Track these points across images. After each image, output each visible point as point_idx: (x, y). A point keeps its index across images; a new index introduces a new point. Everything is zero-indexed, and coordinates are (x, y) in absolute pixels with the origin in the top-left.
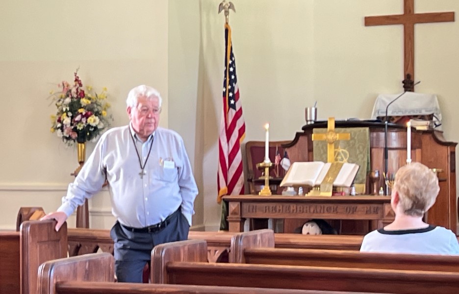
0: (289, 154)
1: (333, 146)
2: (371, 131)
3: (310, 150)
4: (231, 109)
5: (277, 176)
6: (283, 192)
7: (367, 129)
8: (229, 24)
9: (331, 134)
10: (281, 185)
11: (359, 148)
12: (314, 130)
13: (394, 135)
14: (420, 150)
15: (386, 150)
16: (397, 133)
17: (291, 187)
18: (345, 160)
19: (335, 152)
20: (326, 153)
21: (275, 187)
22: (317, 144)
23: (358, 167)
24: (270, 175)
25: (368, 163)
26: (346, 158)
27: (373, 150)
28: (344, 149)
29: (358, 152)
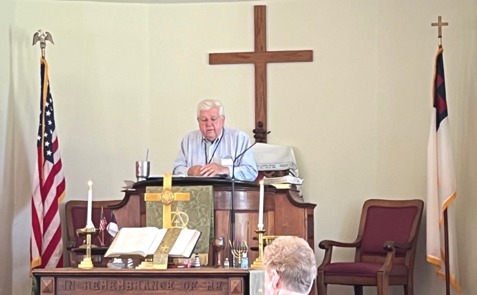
0: (116, 217)
1: (170, 207)
2: (215, 190)
3: (143, 212)
4: (47, 161)
5: (102, 244)
6: (109, 264)
7: (211, 187)
8: (46, 58)
9: (167, 193)
10: (106, 255)
11: (200, 210)
12: (147, 188)
13: (242, 194)
14: (273, 212)
15: (233, 212)
16: (246, 193)
17: (117, 258)
18: (184, 225)
19: (172, 215)
20: (161, 216)
21: (98, 258)
22: (151, 206)
23: (199, 233)
24: (92, 243)
25: (211, 229)
26: (185, 223)
27: (218, 212)
28: (183, 211)
29: (199, 215)
